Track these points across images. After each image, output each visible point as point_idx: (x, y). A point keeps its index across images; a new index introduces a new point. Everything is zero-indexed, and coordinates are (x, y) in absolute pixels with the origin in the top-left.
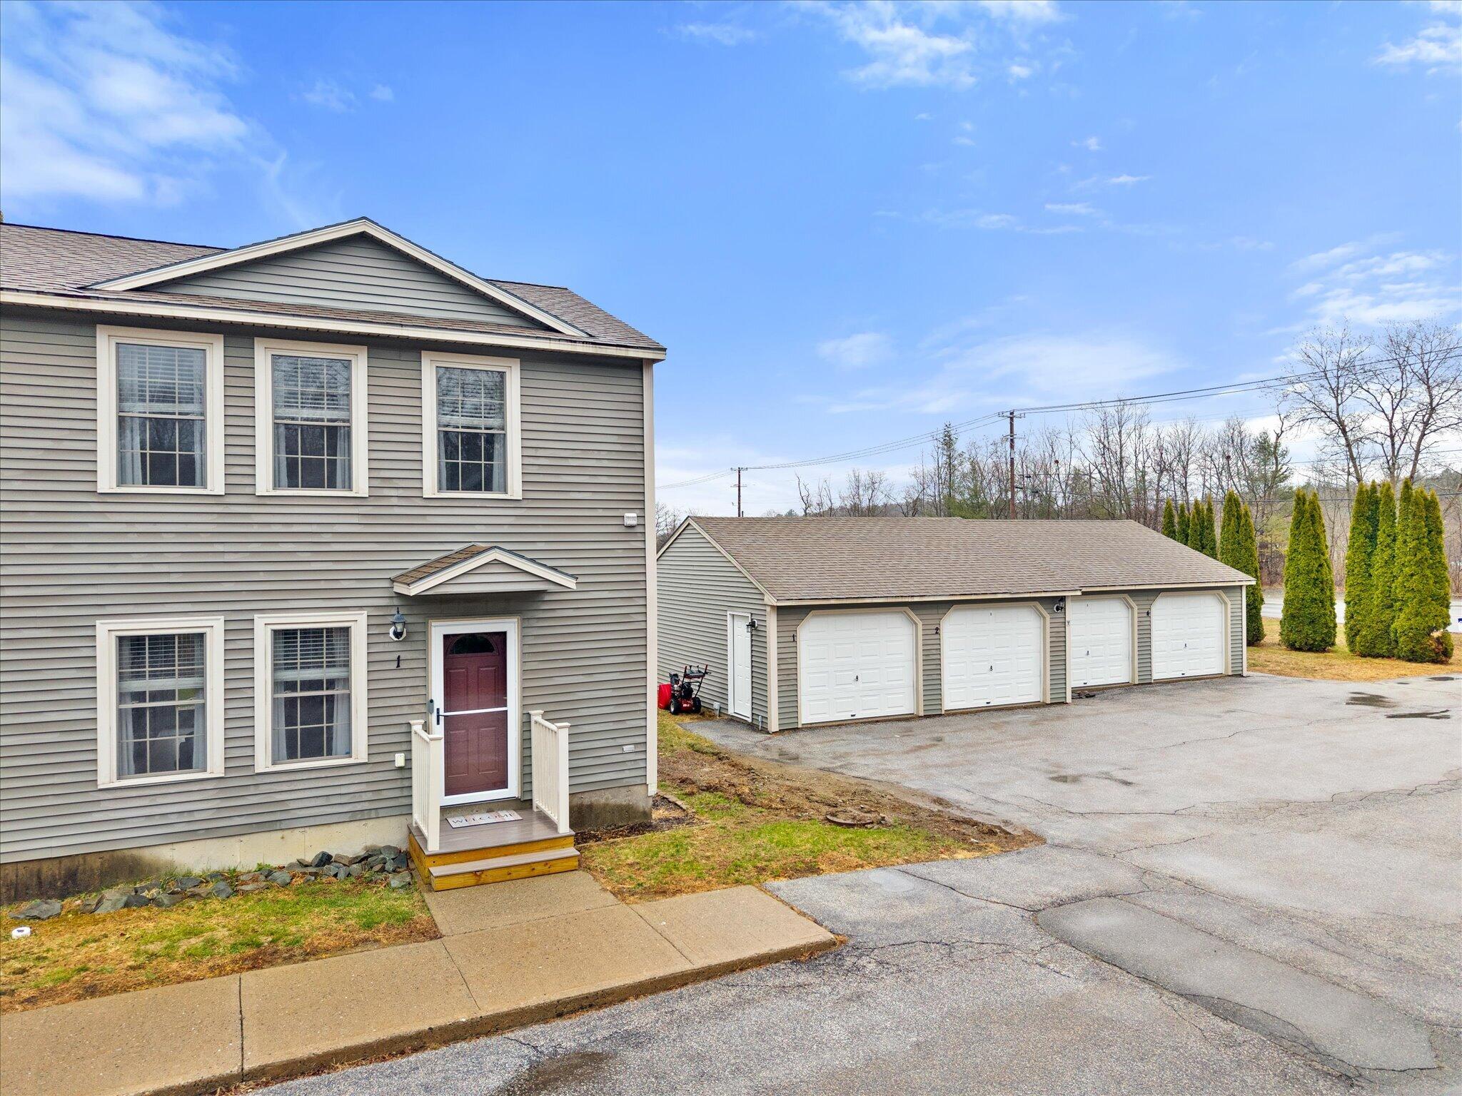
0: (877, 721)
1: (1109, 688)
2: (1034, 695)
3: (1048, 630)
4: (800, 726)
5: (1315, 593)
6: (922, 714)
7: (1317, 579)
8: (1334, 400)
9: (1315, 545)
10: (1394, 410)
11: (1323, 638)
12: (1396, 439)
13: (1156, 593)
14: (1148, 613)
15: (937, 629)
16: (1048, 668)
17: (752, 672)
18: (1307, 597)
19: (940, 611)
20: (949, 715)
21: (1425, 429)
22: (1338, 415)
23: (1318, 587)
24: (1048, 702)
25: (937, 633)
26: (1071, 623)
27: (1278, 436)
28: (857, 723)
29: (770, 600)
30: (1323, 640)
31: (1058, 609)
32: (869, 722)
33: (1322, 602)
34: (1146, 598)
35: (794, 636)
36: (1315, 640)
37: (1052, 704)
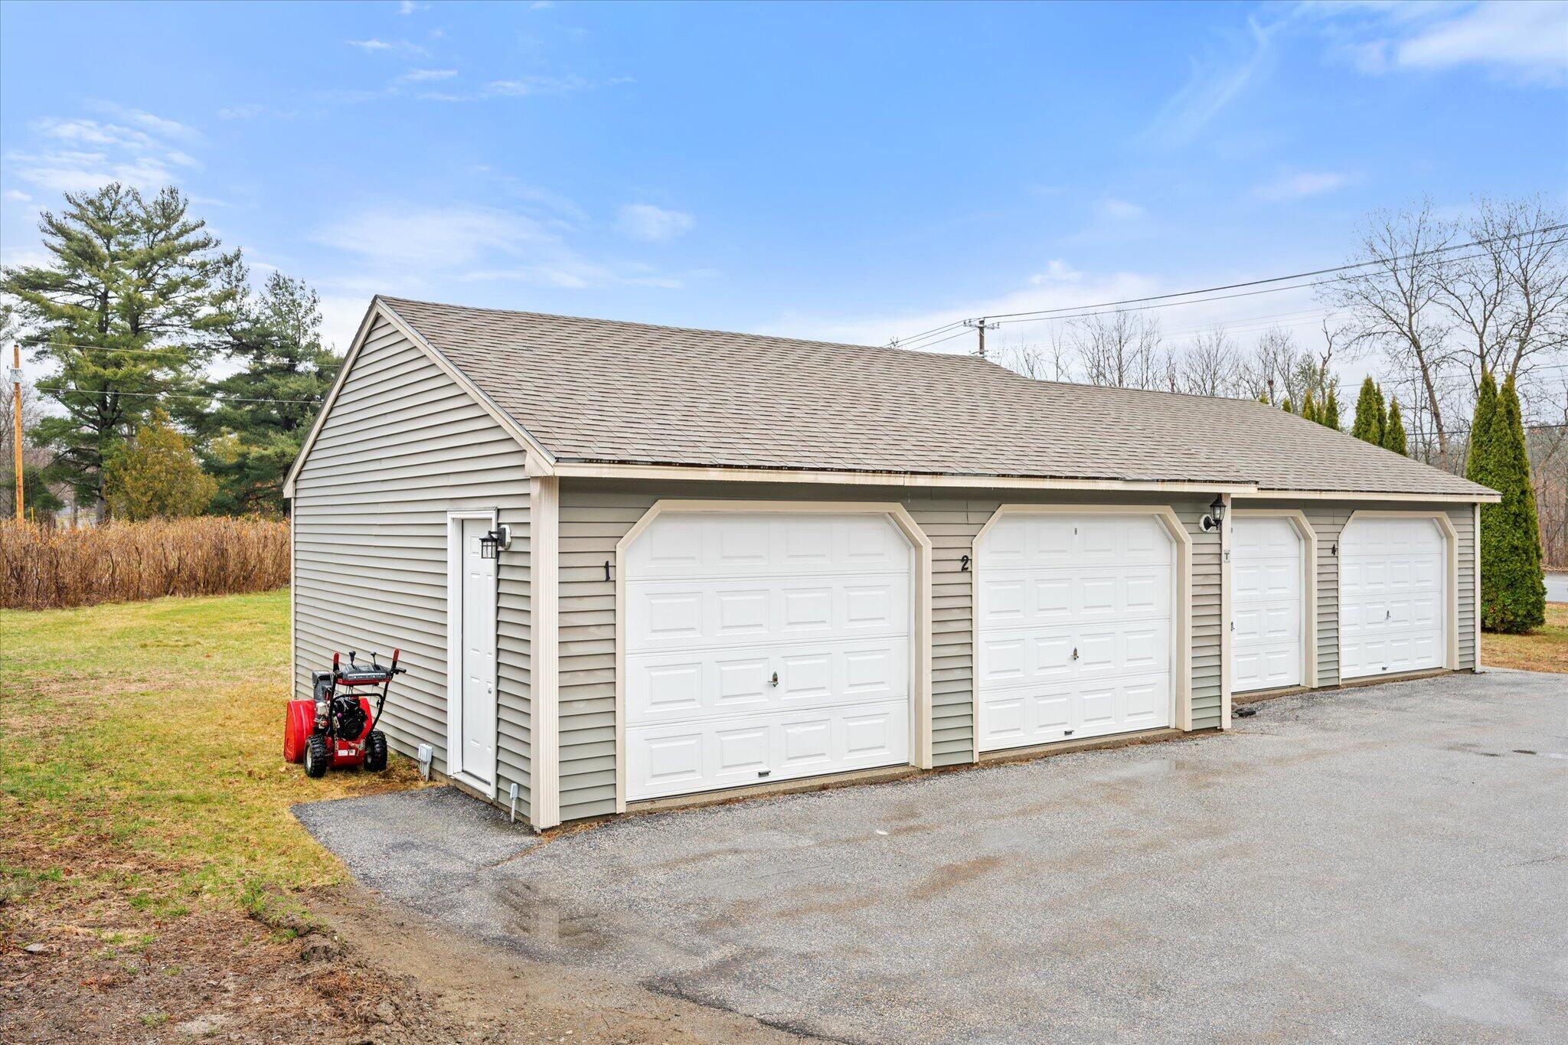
0: (824, 788)
1: (1274, 697)
2: (1156, 716)
3: (1189, 570)
4: (621, 808)
5: (1517, 538)
6: (928, 763)
7: (1519, 515)
8: (1406, 308)
9: (1515, 459)
10: (1486, 320)
11: (1529, 612)
12: (1488, 359)
13: (1346, 508)
14: (1334, 550)
15: (965, 559)
16: (1189, 654)
17: (498, 664)
18: (1504, 544)
19: (974, 518)
20: (988, 765)
21: (1521, 348)
22: (1410, 328)
23: (1520, 527)
24: (1188, 728)
25: (964, 569)
26: (1231, 556)
27: (1325, 362)
28: (772, 794)
29: (541, 463)
30: (1529, 614)
31: (1208, 524)
32: (804, 791)
33: (1526, 553)
34: (1330, 520)
35: (607, 566)
36: (1516, 615)
37: (1196, 732)
